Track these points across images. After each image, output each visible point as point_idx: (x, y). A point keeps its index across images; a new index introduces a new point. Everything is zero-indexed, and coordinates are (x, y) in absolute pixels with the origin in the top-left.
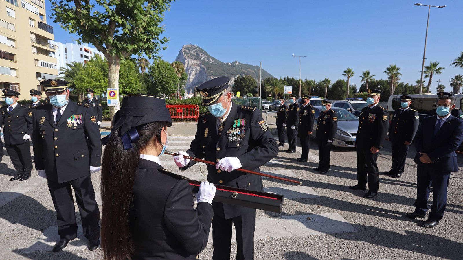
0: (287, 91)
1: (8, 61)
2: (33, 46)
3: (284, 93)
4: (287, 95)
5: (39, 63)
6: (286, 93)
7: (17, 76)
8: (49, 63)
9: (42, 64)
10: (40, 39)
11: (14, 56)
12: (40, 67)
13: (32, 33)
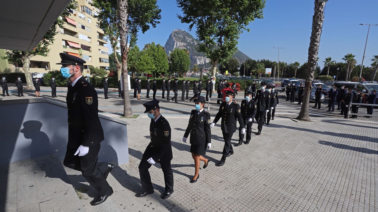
0: (267, 72)
1: (88, 51)
2: (98, 41)
3: (266, 73)
4: (267, 75)
5: (100, 51)
6: (267, 73)
7: (91, 61)
8: (105, 51)
9: (102, 52)
10: (101, 36)
11: (90, 48)
12: (101, 54)
13: (98, 32)
